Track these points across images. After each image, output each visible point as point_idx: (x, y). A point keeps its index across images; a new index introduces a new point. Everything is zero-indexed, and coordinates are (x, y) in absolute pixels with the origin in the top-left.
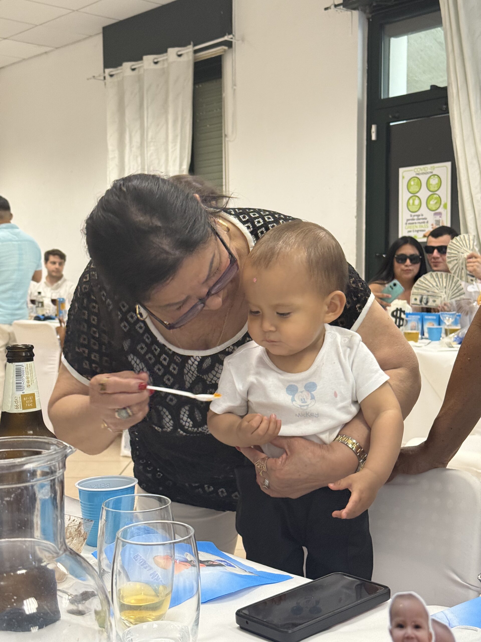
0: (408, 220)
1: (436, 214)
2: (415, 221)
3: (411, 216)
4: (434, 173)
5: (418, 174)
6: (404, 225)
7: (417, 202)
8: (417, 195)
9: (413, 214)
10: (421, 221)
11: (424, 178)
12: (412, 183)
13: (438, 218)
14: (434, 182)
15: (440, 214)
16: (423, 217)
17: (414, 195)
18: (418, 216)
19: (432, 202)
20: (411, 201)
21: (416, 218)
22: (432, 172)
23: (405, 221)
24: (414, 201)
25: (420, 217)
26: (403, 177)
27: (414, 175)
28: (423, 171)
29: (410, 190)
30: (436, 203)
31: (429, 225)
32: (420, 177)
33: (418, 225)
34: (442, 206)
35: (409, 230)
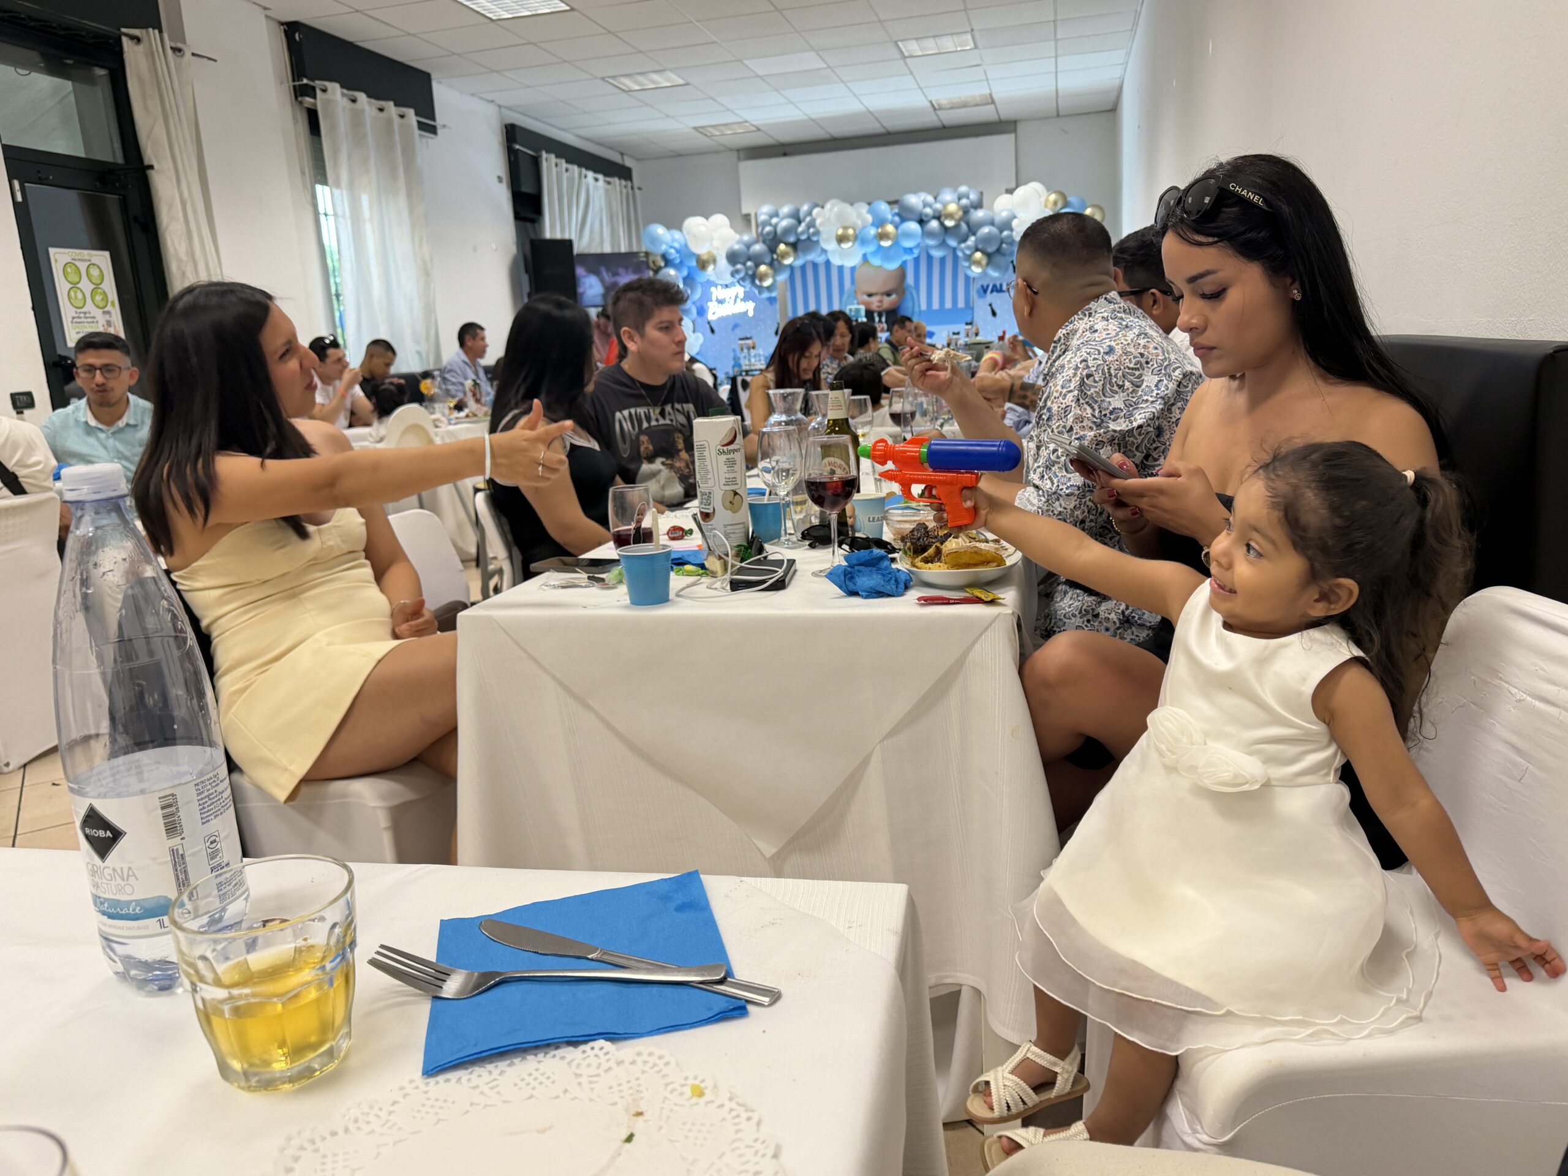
0: (73, 318)
1: (104, 313)
2: (82, 320)
3: (76, 312)
4: (93, 262)
5: (73, 259)
6: (70, 324)
7: (80, 295)
8: (78, 286)
9: (78, 310)
10: (89, 320)
11: (83, 266)
12: (69, 270)
13: (107, 317)
14: (95, 272)
15: (108, 313)
16: (91, 315)
17: (75, 286)
18: (85, 313)
19: (98, 298)
20: (72, 293)
21: (82, 315)
22: (90, 260)
23: (70, 320)
24: (75, 293)
25: (88, 315)
26: (56, 261)
27: (69, 260)
28: (79, 257)
29: (69, 279)
30: (102, 299)
31: (100, 324)
32: (77, 263)
33: (87, 325)
34: (109, 304)
35: (77, 330)
